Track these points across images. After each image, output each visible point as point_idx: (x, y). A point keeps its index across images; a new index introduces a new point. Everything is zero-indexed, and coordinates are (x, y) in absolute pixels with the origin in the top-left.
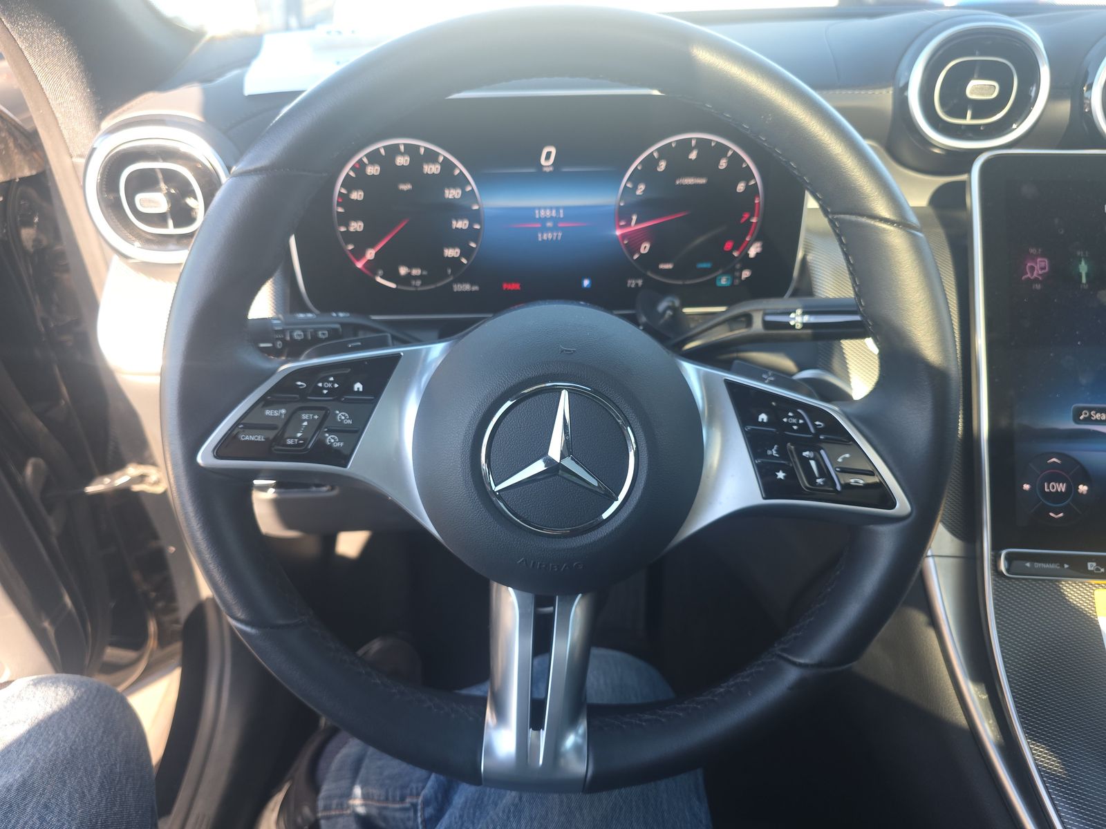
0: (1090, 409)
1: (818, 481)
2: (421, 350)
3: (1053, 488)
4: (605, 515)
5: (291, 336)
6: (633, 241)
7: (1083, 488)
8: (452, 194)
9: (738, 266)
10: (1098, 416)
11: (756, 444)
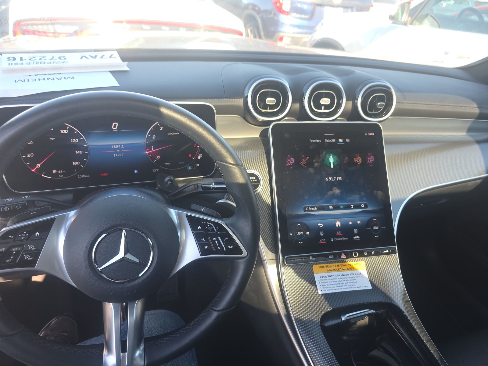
0: (308, 207)
1: (218, 248)
2: (66, 214)
3: (299, 234)
4: (140, 275)
5: (3, 209)
6: (153, 155)
7: (308, 233)
8: (74, 141)
9: (194, 162)
10: (311, 209)
11: (198, 237)
